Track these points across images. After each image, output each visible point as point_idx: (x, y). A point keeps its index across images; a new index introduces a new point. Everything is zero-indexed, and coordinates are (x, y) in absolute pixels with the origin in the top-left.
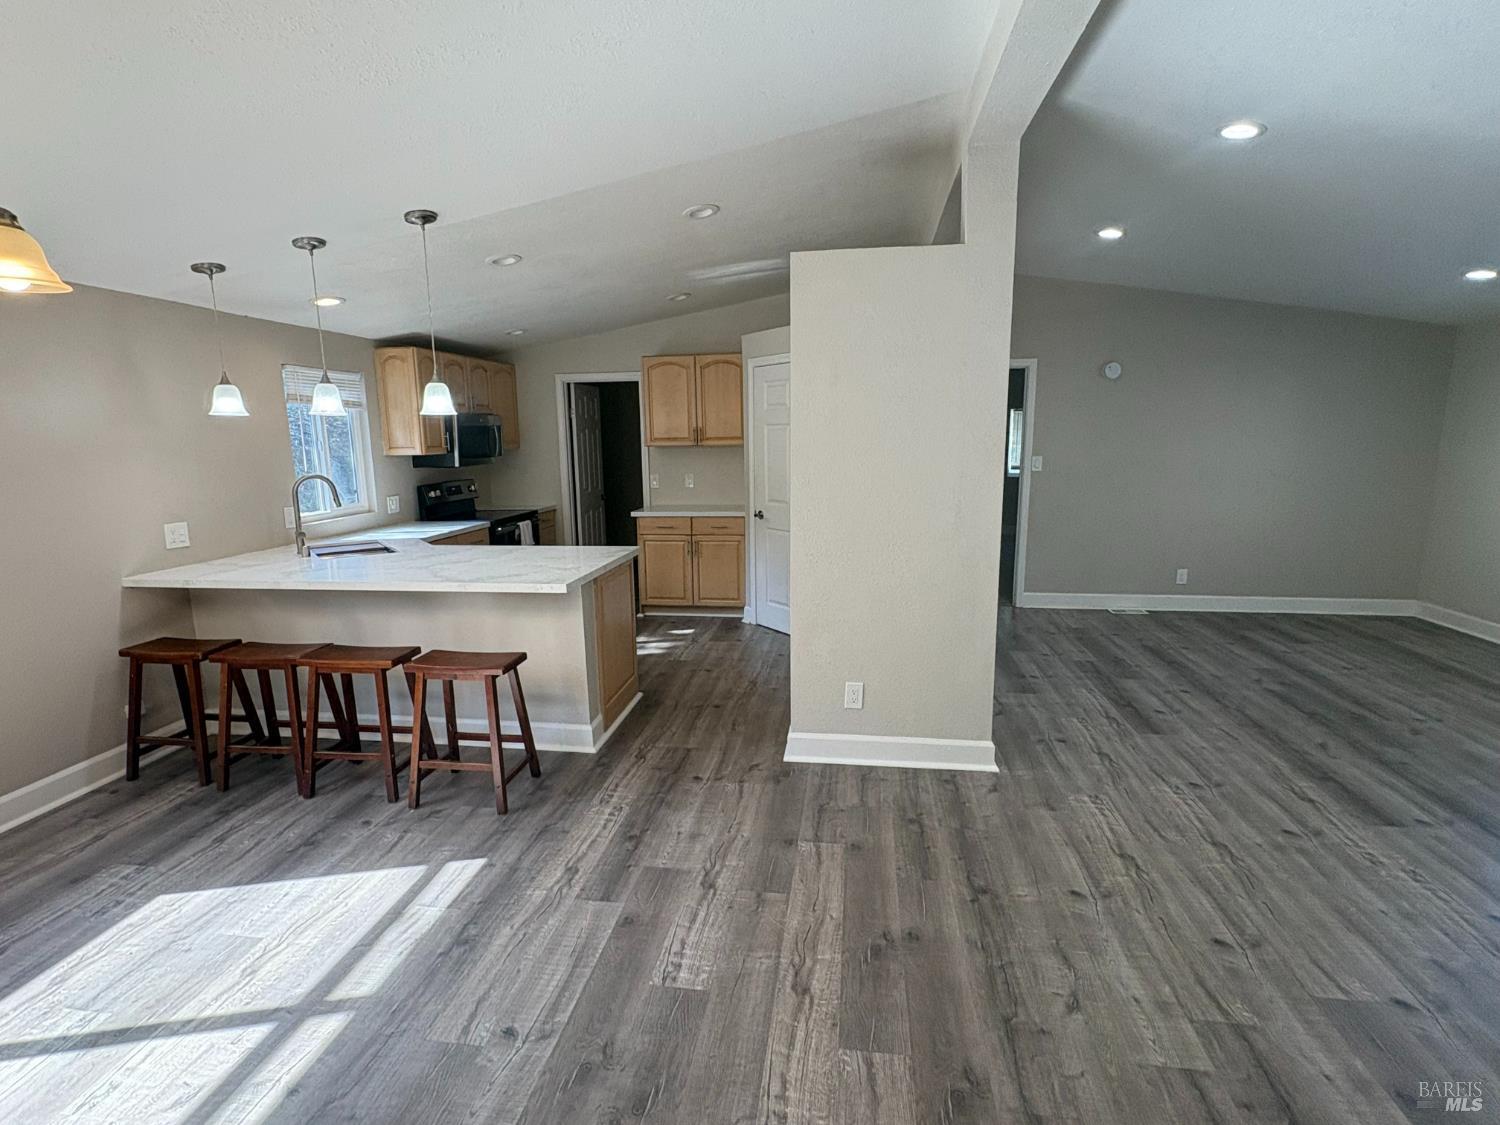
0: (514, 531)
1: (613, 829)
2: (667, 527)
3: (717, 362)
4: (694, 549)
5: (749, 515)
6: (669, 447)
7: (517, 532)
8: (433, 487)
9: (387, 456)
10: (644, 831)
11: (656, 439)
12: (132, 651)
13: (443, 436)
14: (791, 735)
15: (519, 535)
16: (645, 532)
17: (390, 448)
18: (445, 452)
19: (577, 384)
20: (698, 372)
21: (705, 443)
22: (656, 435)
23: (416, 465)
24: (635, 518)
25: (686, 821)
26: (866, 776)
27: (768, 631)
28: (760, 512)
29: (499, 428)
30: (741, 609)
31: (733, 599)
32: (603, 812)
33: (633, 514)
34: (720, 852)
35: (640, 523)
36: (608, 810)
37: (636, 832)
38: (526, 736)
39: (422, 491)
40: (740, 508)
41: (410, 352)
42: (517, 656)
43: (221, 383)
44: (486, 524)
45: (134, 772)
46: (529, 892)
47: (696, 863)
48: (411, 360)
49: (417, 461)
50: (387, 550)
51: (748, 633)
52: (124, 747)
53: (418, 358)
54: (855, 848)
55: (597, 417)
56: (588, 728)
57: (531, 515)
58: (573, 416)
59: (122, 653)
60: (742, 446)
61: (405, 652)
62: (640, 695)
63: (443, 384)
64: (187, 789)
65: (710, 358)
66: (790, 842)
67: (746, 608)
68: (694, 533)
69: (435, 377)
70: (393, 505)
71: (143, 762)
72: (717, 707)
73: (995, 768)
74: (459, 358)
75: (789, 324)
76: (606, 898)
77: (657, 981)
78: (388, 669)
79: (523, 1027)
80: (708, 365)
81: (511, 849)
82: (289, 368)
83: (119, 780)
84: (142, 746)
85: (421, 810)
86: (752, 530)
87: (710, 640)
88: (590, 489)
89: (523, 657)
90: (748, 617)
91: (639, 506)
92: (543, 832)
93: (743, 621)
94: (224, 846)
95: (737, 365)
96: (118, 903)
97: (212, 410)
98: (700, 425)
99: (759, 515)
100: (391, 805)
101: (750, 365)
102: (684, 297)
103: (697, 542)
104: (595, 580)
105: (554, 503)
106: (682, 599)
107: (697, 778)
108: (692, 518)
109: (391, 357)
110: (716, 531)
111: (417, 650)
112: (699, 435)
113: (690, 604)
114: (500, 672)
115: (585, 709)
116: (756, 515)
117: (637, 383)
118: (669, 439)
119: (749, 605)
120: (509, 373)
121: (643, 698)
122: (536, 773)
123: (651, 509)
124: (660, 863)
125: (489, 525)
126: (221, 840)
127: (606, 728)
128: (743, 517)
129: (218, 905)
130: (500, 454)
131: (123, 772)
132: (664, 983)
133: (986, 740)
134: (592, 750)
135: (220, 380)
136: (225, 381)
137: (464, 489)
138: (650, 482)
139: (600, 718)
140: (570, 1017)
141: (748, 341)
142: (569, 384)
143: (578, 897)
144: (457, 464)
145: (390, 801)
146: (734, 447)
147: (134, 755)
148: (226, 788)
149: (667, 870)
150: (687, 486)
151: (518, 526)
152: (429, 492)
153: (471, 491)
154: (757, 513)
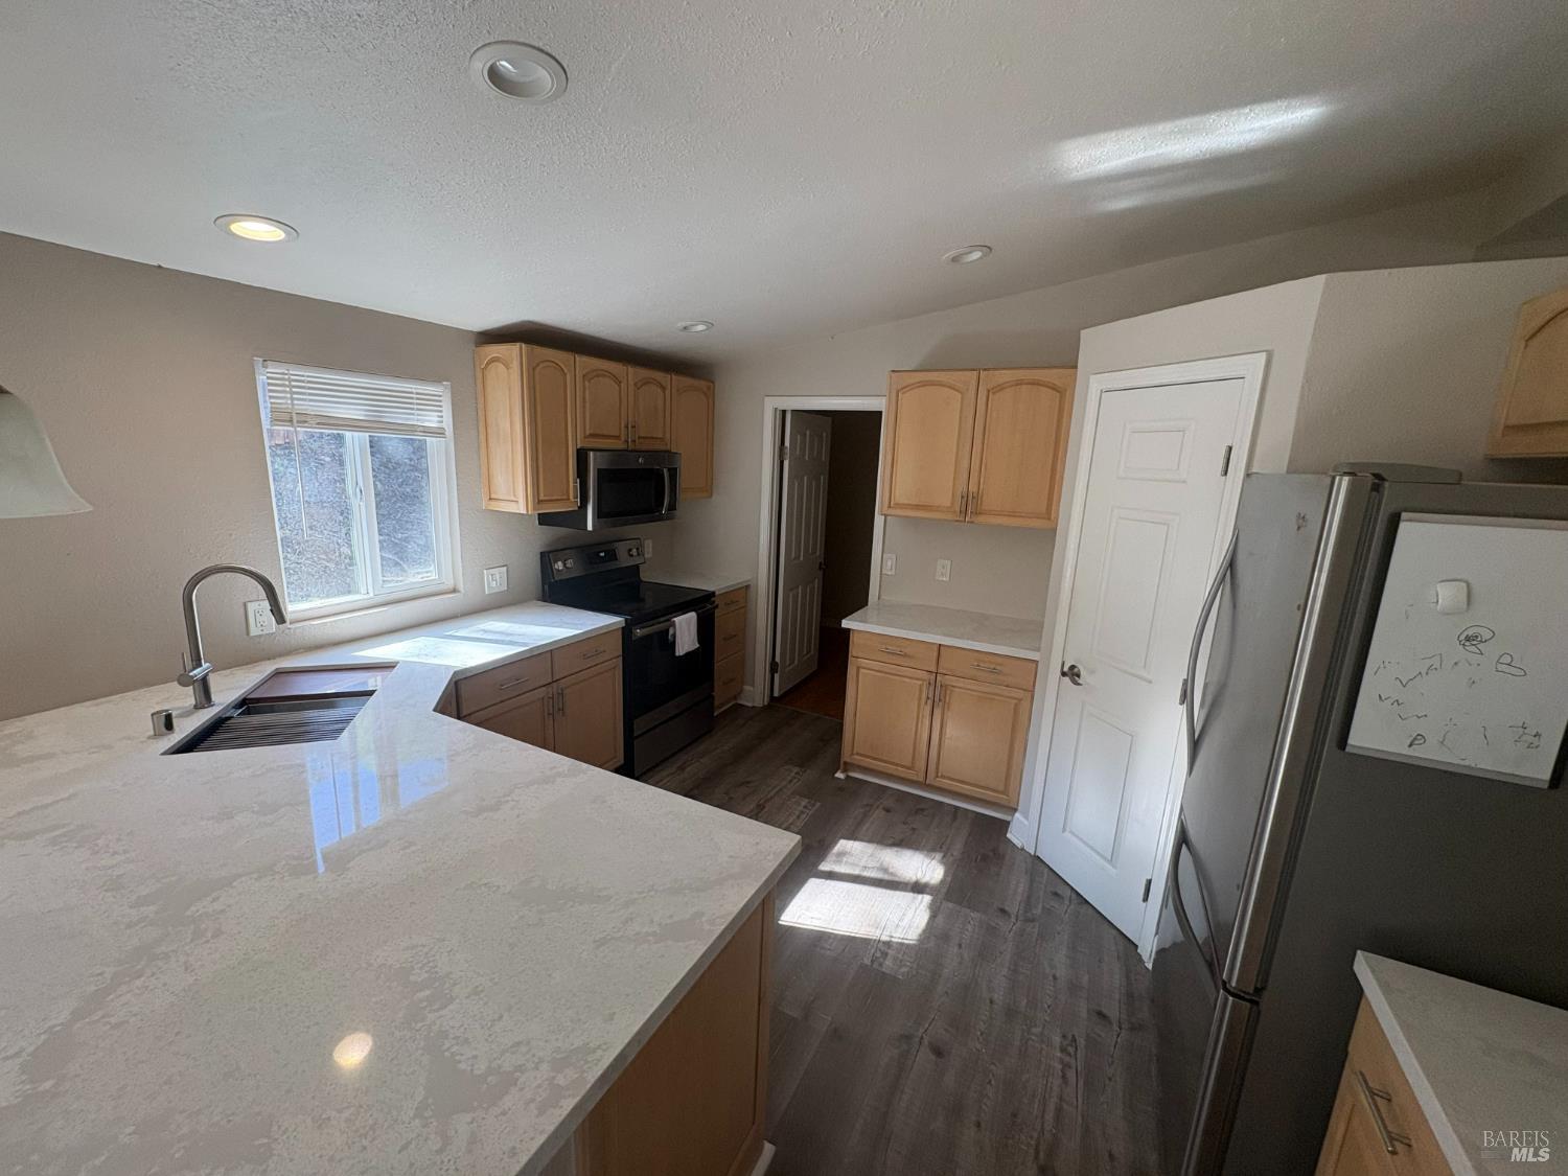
0: (668, 630)
2: (897, 650)
3: (1019, 383)
4: (938, 696)
5: (1050, 665)
6: (921, 518)
7: (671, 632)
8: (562, 554)
9: (484, 513)
11: (896, 505)
13: (572, 484)
15: (674, 636)
16: (860, 655)
17: (490, 501)
18: (576, 508)
19: (797, 413)
20: (981, 400)
21: (981, 519)
22: (901, 498)
23: (541, 523)
24: (848, 629)
28: (1072, 667)
29: (673, 472)
30: (1009, 809)
31: (995, 791)
33: (849, 622)
35: (854, 640)
39: (547, 559)
40: (1033, 647)
41: (513, 351)
44: (623, 622)
48: (515, 365)
53: (529, 363)
55: (825, 457)
57: (697, 604)
58: (786, 457)
60: (1053, 533)
65: (1006, 376)
67: (1019, 810)
68: (940, 671)
70: (495, 581)
74: (659, 375)
80: (1000, 388)
82: (271, 367)
86: (1052, 695)
88: (802, 559)
90: (1021, 835)
93: (1010, 836)
95: (1054, 388)
98: (972, 488)
99: (1072, 674)
101: (1090, 387)
103: (945, 686)
106: (909, 768)
108: (940, 646)
109: (494, 359)
110: (985, 676)
112: (969, 506)
113: (921, 779)
116: (1064, 674)
117: (880, 413)
118: (920, 506)
120: (705, 394)
125: (625, 624)
128: (1036, 662)
130: (671, 509)
137: (621, 554)
138: (882, 565)
141: (1094, 341)
142: (783, 412)
144: (591, 525)
150: (939, 578)
151: (677, 620)
153: (633, 556)
154: (1066, 669)
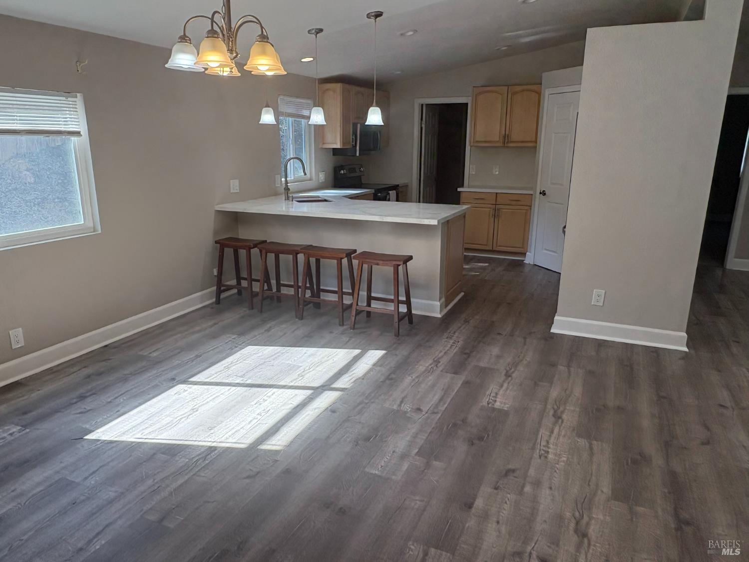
0: (387, 195)
1: (455, 350)
2: (479, 198)
3: (523, 91)
4: (496, 214)
5: (536, 193)
6: (485, 147)
8: (342, 167)
9: (322, 148)
10: (471, 352)
11: (477, 142)
12: (221, 241)
13: (351, 137)
14: (556, 318)
15: (389, 198)
16: (465, 201)
17: (323, 143)
19: (427, 105)
20: (509, 97)
21: (510, 145)
22: (478, 139)
23: (334, 155)
24: (460, 192)
25: (495, 350)
26: (601, 344)
27: (541, 269)
28: (544, 191)
29: (380, 132)
30: (524, 254)
31: (520, 248)
32: (449, 342)
33: (459, 190)
34: (515, 365)
35: (462, 195)
36: (452, 342)
37: (467, 351)
38: (408, 303)
39: (336, 170)
40: (531, 189)
42: (408, 257)
43: (266, 107)
44: (373, 191)
45: (218, 301)
46: (417, 366)
47: (502, 366)
48: (338, 92)
49: (335, 151)
50: (326, 201)
51: (527, 269)
52: (215, 288)
53: (343, 91)
54: (591, 373)
55: (437, 126)
56: (438, 304)
57: (395, 187)
58: (423, 126)
59: (216, 242)
60: (535, 147)
61: (349, 251)
62: (463, 294)
63: (378, 108)
64: (243, 311)
65: (518, 88)
66: (554, 365)
67: (527, 253)
68: (498, 203)
69: (374, 104)
70: (322, 177)
71: (223, 296)
72: (509, 304)
73: (685, 349)
75: (582, 65)
76: (455, 373)
77: (485, 404)
78: (343, 258)
79: (425, 409)
80: (517, 92)
81: (403, 351)
82: (282, 97)
83: (212, 304)
84: (222, 288)
85: (355, 331)
86: (537, 203)
87: (503, 271)
88: (429, 173)
89: (411, 258)
90: (529, 259)
91: (462, 186)
92: (419, 346)
93: (524, 262)
94: (270, 333)
95: (537, 92)
96: (236, 347)
97: (261, 121)
98: (507, 133)
99: (543, 193)
100: (340, 327)
101: (547, 93)
102: (505, 48)
103: (499, 210)
104: (448, 221)
105: (406, 182)
106: (485, 245)
107: (499, 334)
108: (497, 193)
109: (327, 90)
110: (514, 203)
111: (355, 251)
112: (506, 139)
113: (491, 249)
114: (402, 263)
115: (437, 292)
116: (540, 193)
117: (467, 104)
118: (485, 142)
119: (530, 252)
120: (387, 98)
121: (463, 297)
122: (411, 322)
123: (469, 187)
124: (482, 364)
125: (374, 192)
126: (268, 330)
127: (446, 306)
128: (532, 194)
129: (278, 353)
130: (380, 149)
131: (214, 300)
132: (488, 406)
133: (682, 331)
134: (439, 316)
135: (265, 105)
136: (267, 106)
137: (357, 170)
138: (470, 168)
139: (443, 299)
140: (445, 409)
141: (546, 76)
142: (422, 105)
143: (442, 371)
144: (358, 154)
145: (340, 325)
146: (530, 147)
147: (219, 292)
148: (261, 312)
149: (485, 368)
150: (494, 173)
151: (389, 193)
152: (340, 171)
153: (361, 171)
154: (542, 192)
